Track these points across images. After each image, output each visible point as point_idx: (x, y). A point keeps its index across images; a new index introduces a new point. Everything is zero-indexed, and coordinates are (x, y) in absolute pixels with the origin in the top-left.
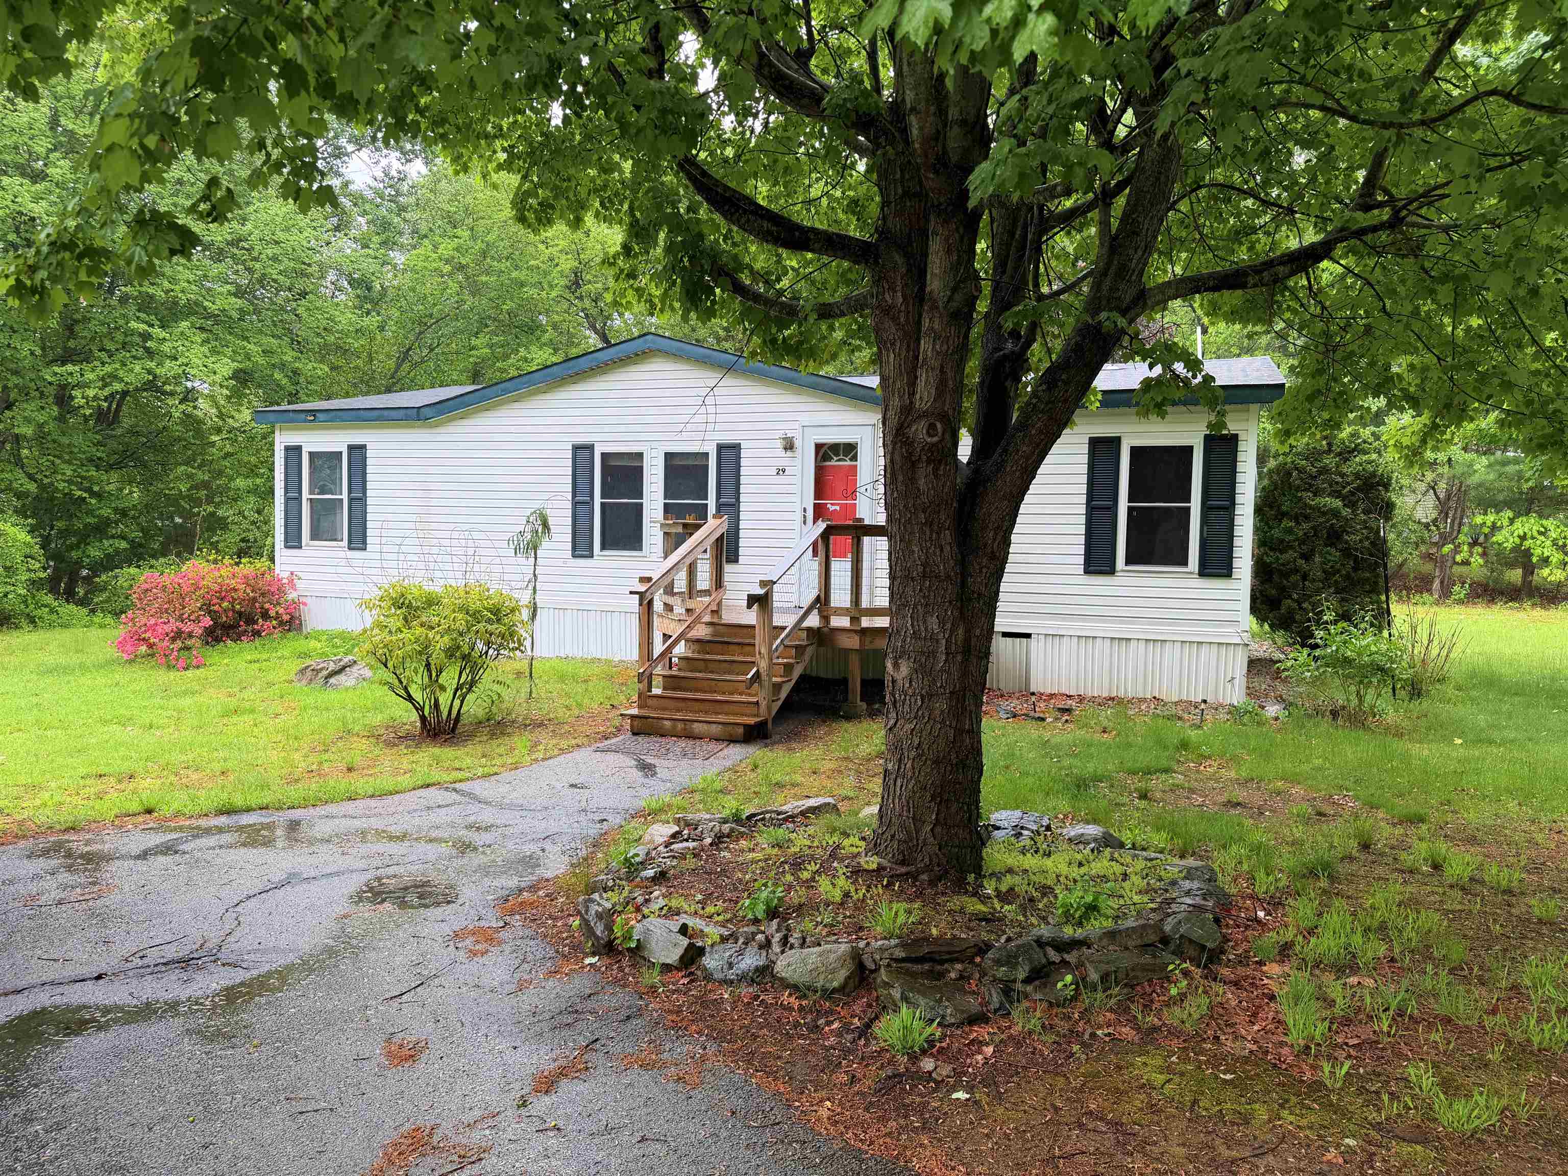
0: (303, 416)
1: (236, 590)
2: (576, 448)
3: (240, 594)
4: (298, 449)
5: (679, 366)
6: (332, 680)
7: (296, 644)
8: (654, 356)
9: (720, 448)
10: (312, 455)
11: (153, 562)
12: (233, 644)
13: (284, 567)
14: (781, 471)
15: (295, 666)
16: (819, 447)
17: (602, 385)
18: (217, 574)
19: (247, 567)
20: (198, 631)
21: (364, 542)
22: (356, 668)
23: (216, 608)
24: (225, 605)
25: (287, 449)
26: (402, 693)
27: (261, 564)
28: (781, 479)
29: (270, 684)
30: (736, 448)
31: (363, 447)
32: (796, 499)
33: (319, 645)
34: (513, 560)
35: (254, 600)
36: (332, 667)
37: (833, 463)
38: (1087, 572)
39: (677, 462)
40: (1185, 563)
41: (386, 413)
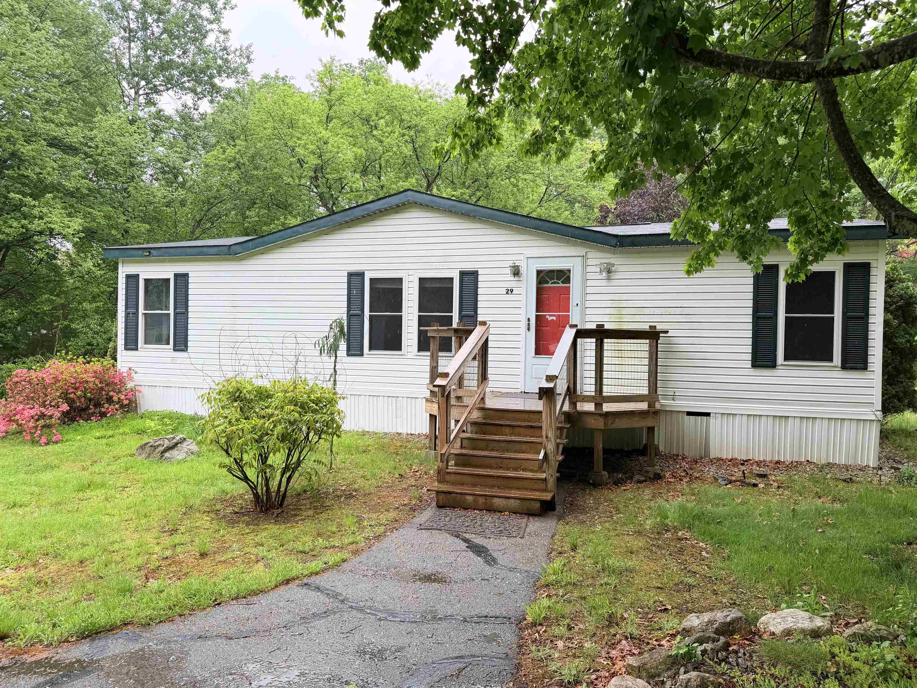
0: (140, 252)
1: (87, 382)
2: (350, 275)
3: (91, 385)
4: (136, 277)
5: (429, 214)
6: (167, 455)
7: (134, 423)
8: (411, 207)
9: (463, 274)
10: (147, 281)
11: (25, 359)
12: (85, 424)
13: (124, 364)
14: (509, 291)
15: (134, 443)
16: (539, 272)
17: (371, 229)
18: (73, 370)
19: (96, 365)
20: (58, 414)
21: (186, 346)
22: (185, 444)
23: (72, 396)
24: (79, 393)
25: (128, 277)
26: (239, 474)
27: (107, 361)
28: (510, 297)
29: (116, 458)
30: (474, 274)
31: (185, 276)
32: (522, 311)
33: (152, 424)
34: (319, 359)
35: (102, 389)
36: (167, 443)
37: (549, 285)
38: (754, 366)
39: (428, 285)
40: (831, 360)
41: (205, 249)
